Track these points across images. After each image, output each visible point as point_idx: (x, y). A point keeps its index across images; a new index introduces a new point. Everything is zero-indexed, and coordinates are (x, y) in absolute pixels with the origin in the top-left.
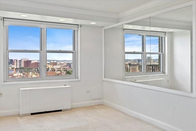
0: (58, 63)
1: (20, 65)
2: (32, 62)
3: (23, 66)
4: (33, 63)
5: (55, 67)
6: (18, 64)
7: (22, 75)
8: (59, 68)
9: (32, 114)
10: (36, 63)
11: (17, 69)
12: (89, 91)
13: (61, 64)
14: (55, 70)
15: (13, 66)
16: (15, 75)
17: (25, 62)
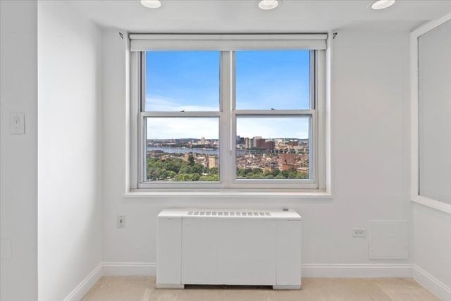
0: (300, 143)
1: (252, 144)
2: (266, 141)
3: (255, 145)
4: (268, 142)
5: (295, 147)
6: (250, 143)
7: (254, 157)
8: (301, 150)
9: (187, 287)
10: (270, 142)
11: (248, 149)
12: (361, 232)
13: (303, 144)
14: (295, 152)
15: (244, 146)
16: (247, 156)
17: (257, 140)
